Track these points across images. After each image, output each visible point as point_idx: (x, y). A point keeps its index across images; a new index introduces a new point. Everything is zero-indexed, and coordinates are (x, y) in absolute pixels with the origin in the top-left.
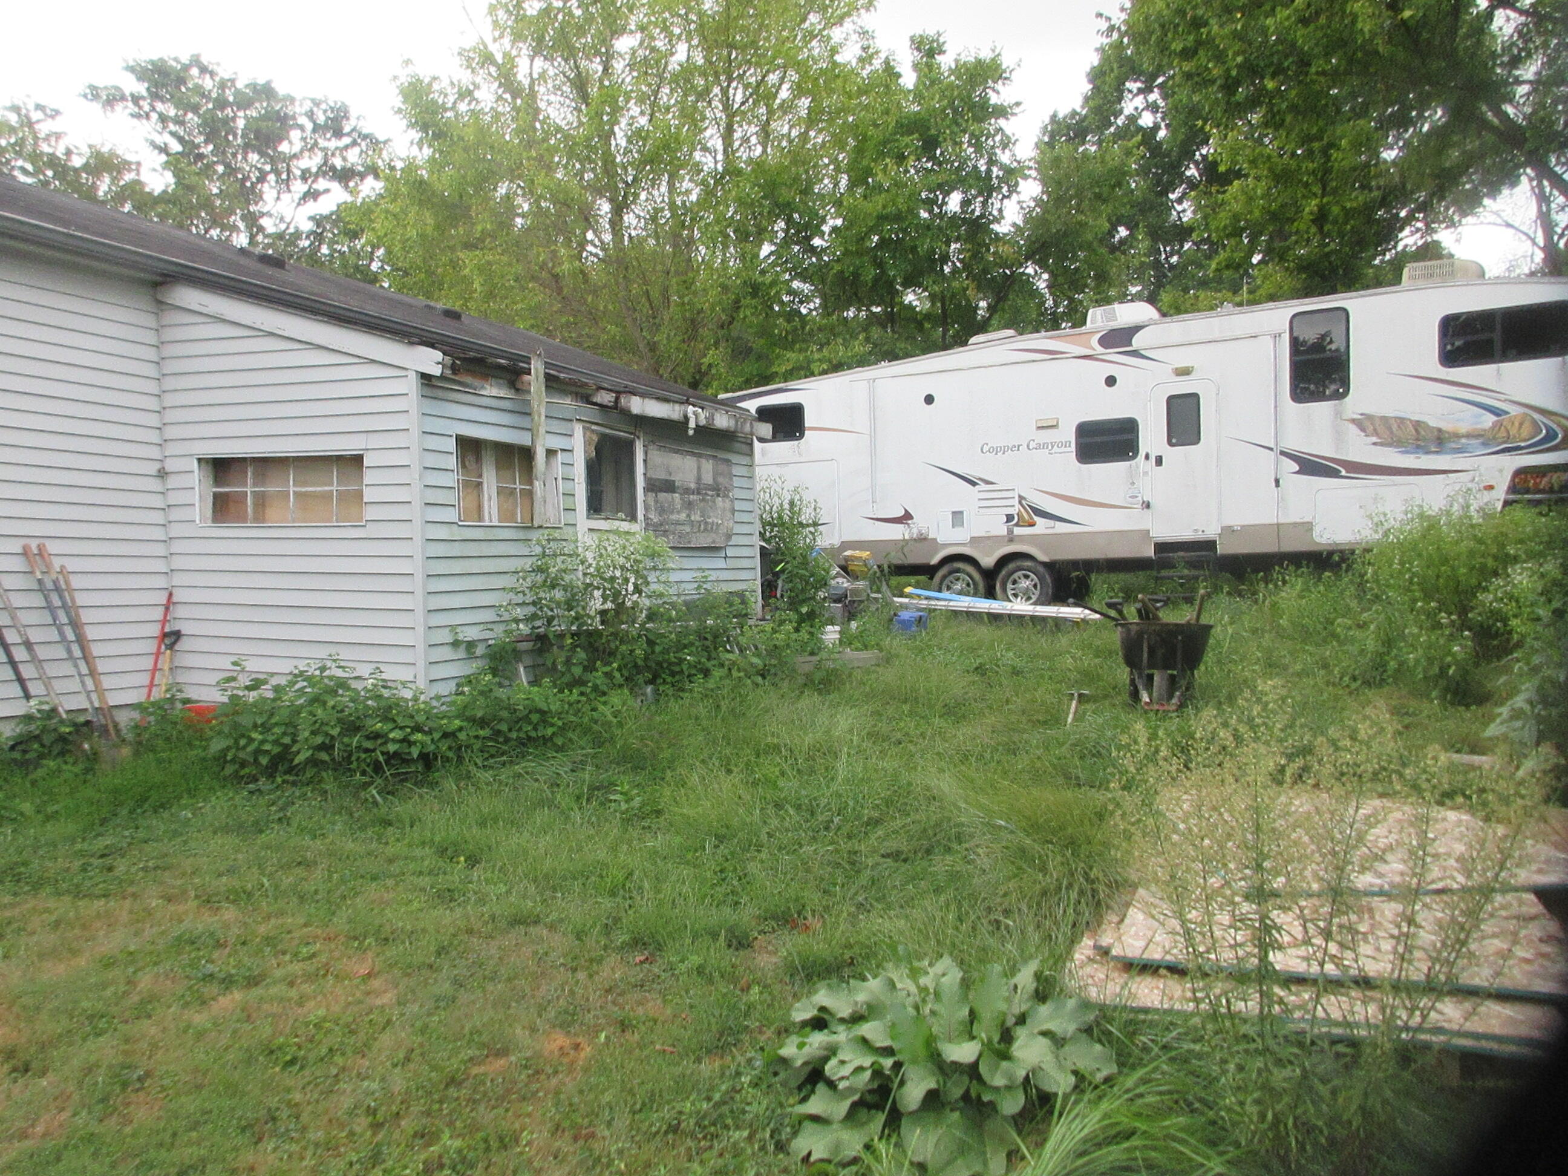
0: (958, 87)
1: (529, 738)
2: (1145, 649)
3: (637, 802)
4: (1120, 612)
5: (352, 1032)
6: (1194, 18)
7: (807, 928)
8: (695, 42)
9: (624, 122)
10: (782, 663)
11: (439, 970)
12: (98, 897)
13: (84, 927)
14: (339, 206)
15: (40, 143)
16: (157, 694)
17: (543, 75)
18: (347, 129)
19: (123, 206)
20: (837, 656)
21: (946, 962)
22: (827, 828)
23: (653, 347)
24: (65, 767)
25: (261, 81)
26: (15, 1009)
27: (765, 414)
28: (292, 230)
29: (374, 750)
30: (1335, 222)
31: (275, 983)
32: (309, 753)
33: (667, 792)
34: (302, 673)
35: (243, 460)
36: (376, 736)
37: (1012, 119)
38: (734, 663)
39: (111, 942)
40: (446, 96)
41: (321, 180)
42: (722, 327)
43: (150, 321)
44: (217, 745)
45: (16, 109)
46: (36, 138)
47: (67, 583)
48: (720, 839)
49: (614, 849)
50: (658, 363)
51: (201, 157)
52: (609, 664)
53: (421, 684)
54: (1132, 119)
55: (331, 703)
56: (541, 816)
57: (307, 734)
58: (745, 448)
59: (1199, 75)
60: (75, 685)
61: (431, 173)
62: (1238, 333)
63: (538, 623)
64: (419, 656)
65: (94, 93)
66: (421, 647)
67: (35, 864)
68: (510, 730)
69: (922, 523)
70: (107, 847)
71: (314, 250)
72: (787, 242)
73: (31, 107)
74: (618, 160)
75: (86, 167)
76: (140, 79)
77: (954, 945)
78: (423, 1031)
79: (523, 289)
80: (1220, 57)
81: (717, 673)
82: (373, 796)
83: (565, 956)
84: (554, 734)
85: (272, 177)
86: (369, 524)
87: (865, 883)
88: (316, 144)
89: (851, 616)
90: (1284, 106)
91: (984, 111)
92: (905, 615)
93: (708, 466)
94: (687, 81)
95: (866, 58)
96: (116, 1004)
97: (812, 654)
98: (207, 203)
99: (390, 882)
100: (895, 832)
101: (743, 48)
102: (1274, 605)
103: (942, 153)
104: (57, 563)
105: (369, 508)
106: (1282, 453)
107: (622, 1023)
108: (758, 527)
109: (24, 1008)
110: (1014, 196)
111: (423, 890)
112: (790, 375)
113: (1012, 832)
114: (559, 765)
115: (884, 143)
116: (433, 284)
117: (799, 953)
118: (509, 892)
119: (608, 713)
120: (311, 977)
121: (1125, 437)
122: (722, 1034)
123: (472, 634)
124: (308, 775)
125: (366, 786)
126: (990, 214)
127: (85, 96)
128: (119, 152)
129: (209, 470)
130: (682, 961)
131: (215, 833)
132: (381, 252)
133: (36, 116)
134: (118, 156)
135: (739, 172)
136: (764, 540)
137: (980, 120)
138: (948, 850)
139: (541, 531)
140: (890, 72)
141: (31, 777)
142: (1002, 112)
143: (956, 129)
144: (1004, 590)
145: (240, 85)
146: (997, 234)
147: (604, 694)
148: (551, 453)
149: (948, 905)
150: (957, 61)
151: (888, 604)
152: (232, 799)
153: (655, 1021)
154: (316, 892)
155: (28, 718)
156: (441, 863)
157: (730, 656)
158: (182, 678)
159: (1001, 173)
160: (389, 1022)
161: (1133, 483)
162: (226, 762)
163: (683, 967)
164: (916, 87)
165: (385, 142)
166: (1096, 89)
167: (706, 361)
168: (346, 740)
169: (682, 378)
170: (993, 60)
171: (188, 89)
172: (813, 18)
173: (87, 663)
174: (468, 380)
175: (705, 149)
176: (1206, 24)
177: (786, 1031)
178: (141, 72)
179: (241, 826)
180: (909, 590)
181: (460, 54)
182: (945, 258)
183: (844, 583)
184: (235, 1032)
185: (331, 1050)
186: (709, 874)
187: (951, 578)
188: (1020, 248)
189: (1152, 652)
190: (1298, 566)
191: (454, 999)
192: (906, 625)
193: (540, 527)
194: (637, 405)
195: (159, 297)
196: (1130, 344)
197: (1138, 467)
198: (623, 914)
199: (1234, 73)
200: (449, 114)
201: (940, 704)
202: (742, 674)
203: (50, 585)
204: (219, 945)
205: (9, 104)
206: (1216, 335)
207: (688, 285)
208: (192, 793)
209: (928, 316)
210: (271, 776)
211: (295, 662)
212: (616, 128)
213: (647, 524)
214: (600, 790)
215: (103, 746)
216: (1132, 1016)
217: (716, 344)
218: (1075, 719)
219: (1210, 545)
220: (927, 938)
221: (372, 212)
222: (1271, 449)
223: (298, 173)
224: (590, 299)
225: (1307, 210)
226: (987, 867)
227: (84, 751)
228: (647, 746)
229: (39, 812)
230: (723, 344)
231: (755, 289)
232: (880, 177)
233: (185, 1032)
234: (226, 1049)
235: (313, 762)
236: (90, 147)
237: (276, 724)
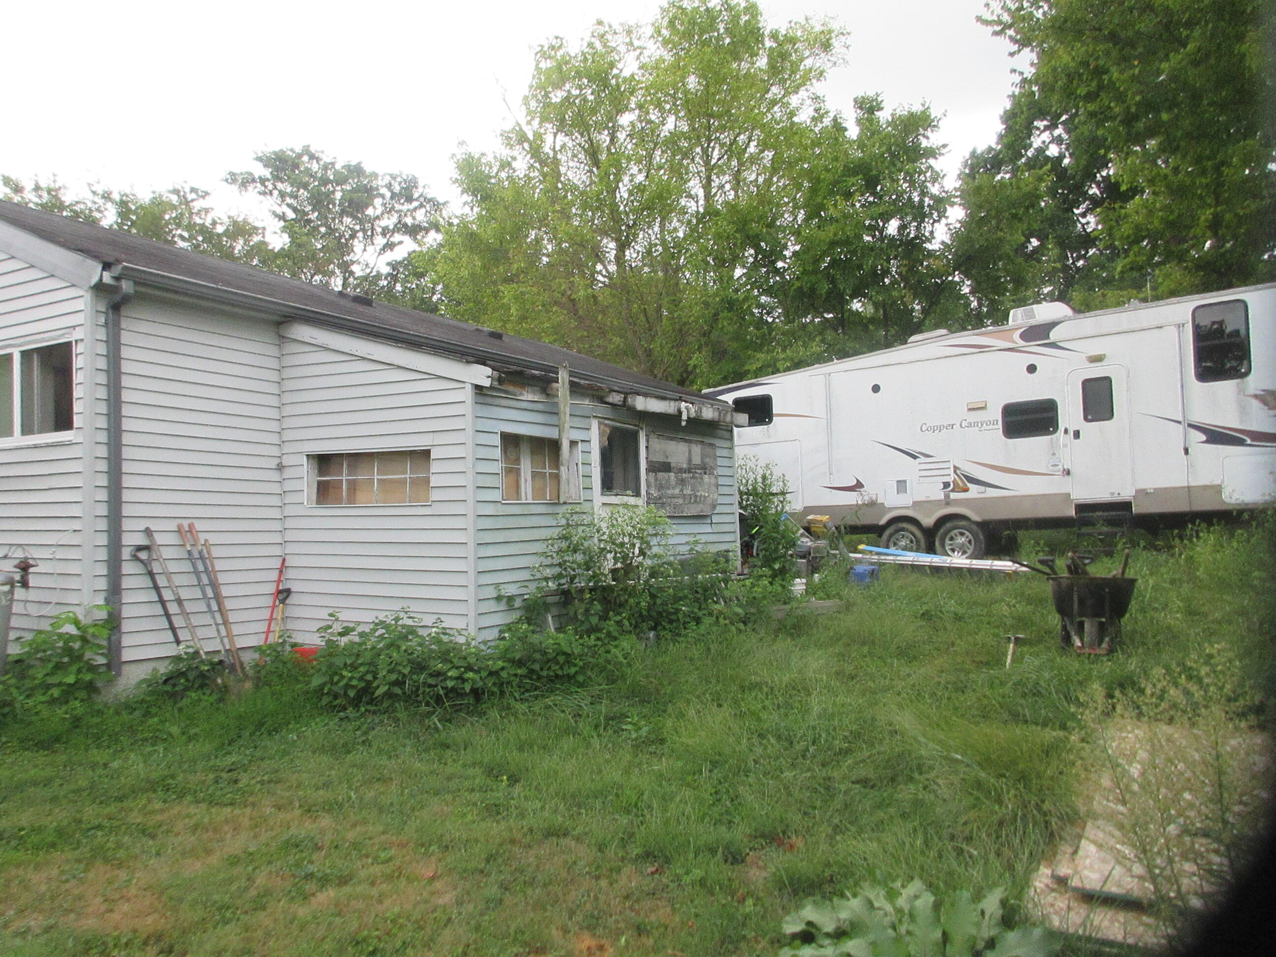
0: (894, 135)
1: (557, 676)
2: (1075, 598)
3: (644, 731)
4: (1051, 568)
5: (421, 928)
6: (1096, 68)
7: (792, 846)
8: (682, 114)
9: (626, 179)
10: (760, 612)
11: (489, 875)
12: (226, 805)
13: (215, 830)
14: (409, 254)
15: (194, 217)
16: (273, 639)
17: (563, 146)
18: (416, 195)
19: (252, 260)
20: (804, 604)
21: (917, 885)
22: (804, 756)
23: (649, 353)
24: (203, 697)
25: (354, 163)
26: (164, 898)
27: (741, 405)
28: (374, 273)
29: (436, 686)
30: (1228, 227)
31: (360, 882)
32: (387, 688)
33: (669, 723)
34: (382, 622)
35: (340, 456)
36: (438, 674)
37: (941, 158)
38: (720, 612)
39: (236, 844)
40: (491, 167)
41: (396, 235)
42: (704, 335)
43: (273, 350)
44: (316, 682)
45: (176, 192)
46: (191, 214)
47: (208, 552)
48: (715, 764)
49: (627, 772)
50: (653, 365)
51: (309, 221)
52: (620, 614)
53: (472, 631)
54: (1041, 151)
55: (404, 648)
56: (568, 743)
57: (384, 672)
58: (726, 434)
59: (1102, 113)
60: (212, 632)
61: (479, 227)
62: (1145, 325)
63: (563, 581)
64: (471, 609)
65: (232, 178)
66: (472, 601)
67: (180, 777)
68: (542, 669)
69: (871, 491)
70: (233, 763)
71: (390, 288)
72: (756, 265)
73: (187, 190)
74: (622, 208)
75: (226, 233)
76: (265, 166)
77: (922, 868)
78: (477, 928)
79: (547, 311)
80: (1120, 98)
81: (707, 621)
82: (435, 723)
83: (590, 865)
84: (576, 672)
85: (360, 235)
86: (435, 504)
87: (839, 807)
88: (393, 208)
89: (814, 569)
90: (1179, 134)
91: (916, 153)
92: (859, 568)
93: (697, 450)
94: (675, 143)
95: (818, 118)
96: (240, 897)
97: (785, 603)
98: (313, 257)
99: (449, 797)
100: (863, 761)
101: (719, 117)
102: (1190, 559)
103: (882, 189)
104: (202, 537)
105: (434, 491)
106: (1190, 425)
107: (638, 928)
108: (737, 498)
109: (171, 898)
110: (944, 221)
111: (475, 804)
112: (761, 372)
113: (968, 765)
114: (582, 699)
115: (835, 183)
116: (479, 310)
117: (786, 870)
118: (543, 808)
119: (620, 655)
120: (389, 878)
121: (1045, 415)
122: (723, 942)
123: (511, 590)
124: (385, 705)
125: (429, 714)
126: (923, 235)
127: (226, 180)
128: (250, 220)
129: (314, 463)
130: (687, 873)
131: (314, 752)
132: (439, 287)
133: (191, 196)
134: (249, 224)
135: (717, 213)
136: (741, 508)
137: (914, 161)
138: (911, 779)
139: (565, 507)
140: (838, 128)
141: (180, 705)
142: (931, 153)
143: (893, 169)
144: (943, 545)
145: (338, 167)
146: (929, 251)
147: (616, 639)
148: (573, 443)
149: (915, 830)
150: (893, 115)
151: (845, 559)
152: (327, 724)
153: (666, 928)
154: (392, 804)
155: (177, 659)
156: (488, 781)
157: (717, 606)
158: (290, 625)
159: (931, 203)
160: (449, 920)
161: (1054, 454)
162: (323, 694)
163: (687, 879)
164: (860, 137)
165: (444, 204)
166: (1009, 129)
167: (692, 363)
168: (415, 677)
169: (672, 376)
170: (923, 112)
171: (301, 172)
172: (774, 89)
173: (222, 615)
174: (511, 388)
175: (690, 196)
176: (1107, 72)
177: (779, 941)
178: (265, 161)
179: (334, 748)
180: (862, 547)
181: (502, 135)
182: (886, 272)
183: (806, 542)
184: (330, 924)
185: (404, 943)
186: (707, 796)
187: (896, 536)
188: (948, 261)
189: (1082, 602)
190: (1211, 524)
191: (501, 901)
192: (861, 577)
193: (565, 503)
194: (641, 403)
195: (282, 333)
196: (1048, 337)
197: (1058, 440)
198: (636, 830)
199: (1133, 110)
200: (493, 181)
201: (893, 646)
202: (727, 621)
203: (196, 555)
204: (318, 848)
205: (171, 188)
206: (1125, 327)
207: (676, 303)
208: (297, 719)
209: (872, 320)
210: (357, 706)
211: (375, 613)
212: (620, 185)
213: (649, 498)
214: (615, 720)
215: (231, 681)
216: (1097, 947)
217: (700, 349)
218: (1013, 661)
219: (1126, 506)
220: (898, 861)
221: (435, 258)
222: (1179, 422)
223: (379, 230)
224: (600, 317)
225: (1203, 218)
226: (946, 796)
227: (217, 685)
228: (651, 683)
229: (183, 733)
230: (704, 349)
231: (730, 305)
232: (832, 210)
233: (291, 923)
234: (323, 939)
235: (389, 695)
236: (229, 217)
237: (362, 664)
